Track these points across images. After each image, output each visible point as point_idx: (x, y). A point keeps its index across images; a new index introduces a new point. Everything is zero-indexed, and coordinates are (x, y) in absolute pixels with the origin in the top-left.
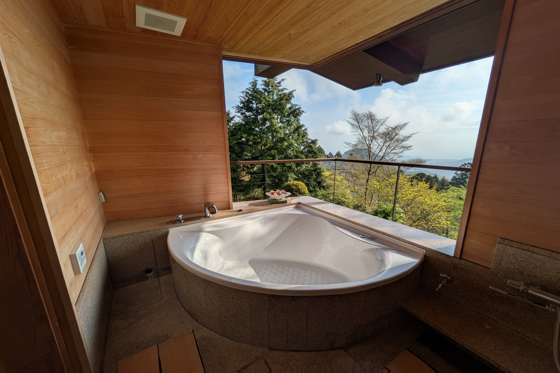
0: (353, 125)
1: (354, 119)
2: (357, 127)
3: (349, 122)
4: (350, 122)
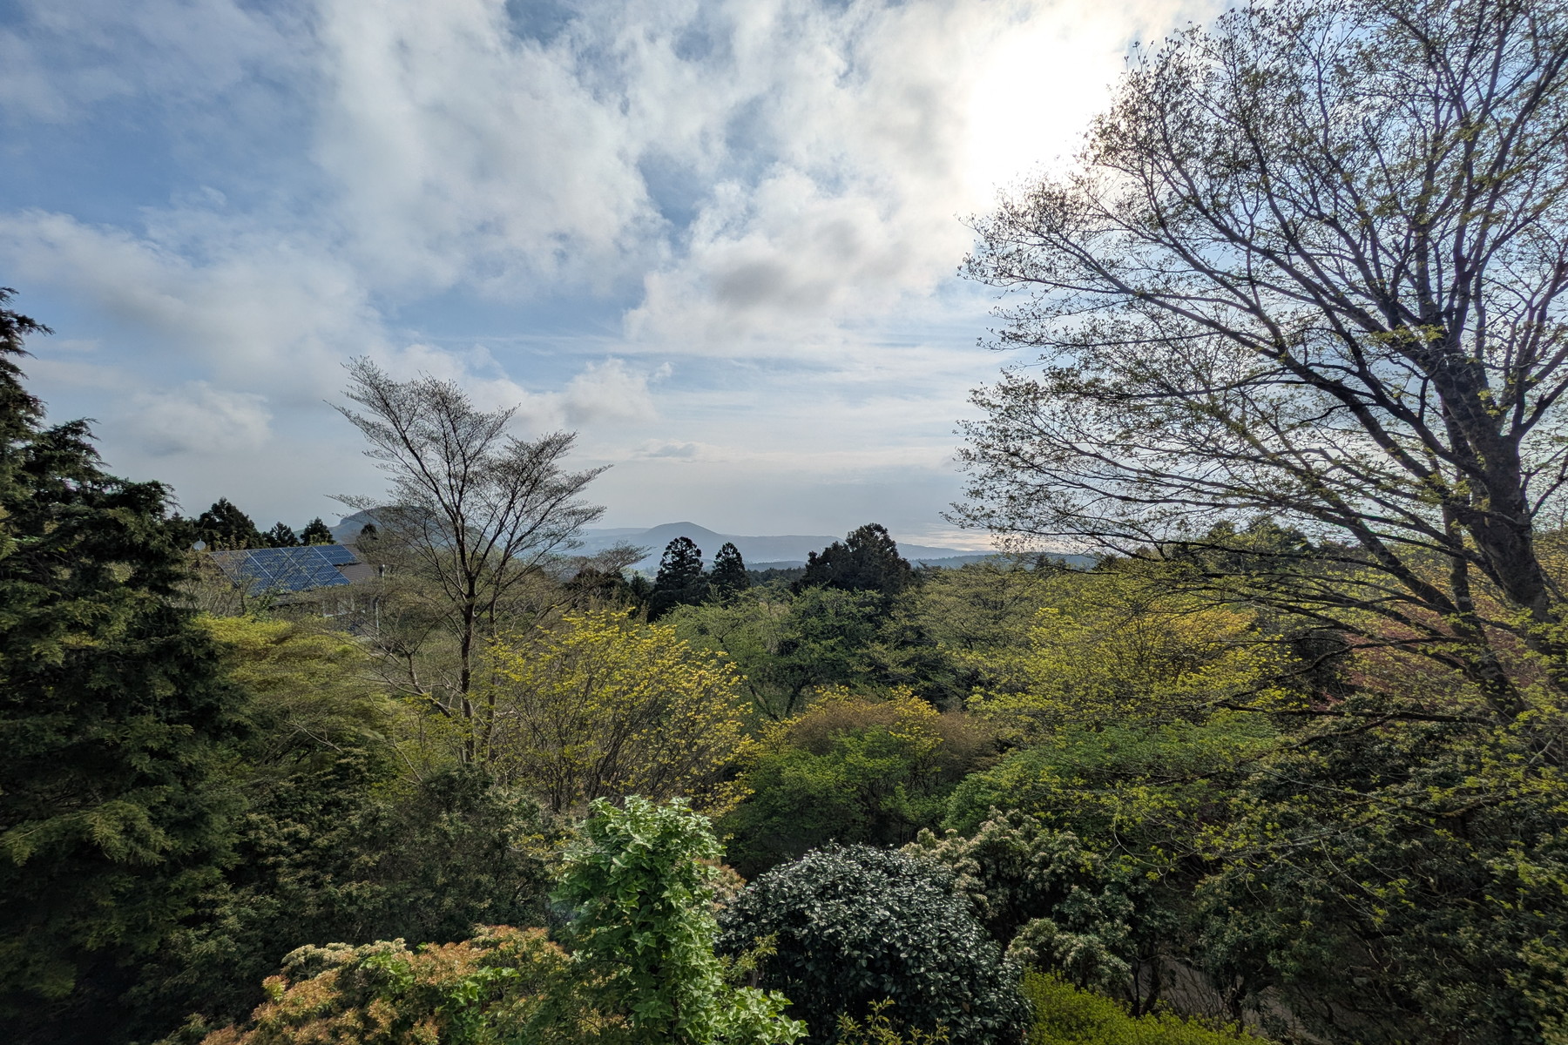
0: (369, 428)
1: (372, 404)
2: (389, 436)
3: (347, 415)
4: (353, 415)
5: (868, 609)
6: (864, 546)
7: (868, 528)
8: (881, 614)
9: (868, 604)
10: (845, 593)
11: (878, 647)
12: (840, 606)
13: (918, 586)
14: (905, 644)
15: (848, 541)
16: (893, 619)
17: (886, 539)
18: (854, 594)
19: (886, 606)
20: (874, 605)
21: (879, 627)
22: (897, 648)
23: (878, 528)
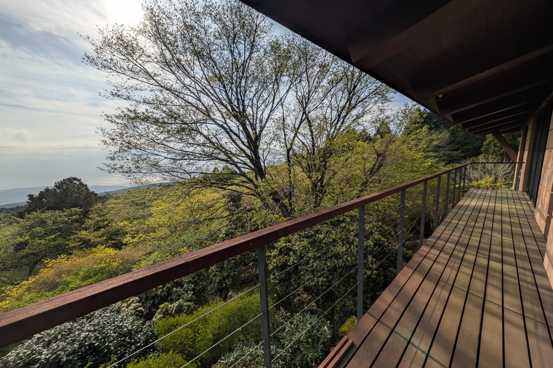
5: (74, 217)
6: (67, 188)
7: (69, 179)
8: (83, 218)
9: (75, 215)
10: (57, 212)
11: (84, 232)
12: (56, 219)
13: (103, 202)
14: (99, 228)
15: (56, 186)
16: (91, 219)
17: (81, 184)
18: (63, 211)
19: (85, 214)
20: (78, 214)
21: (83, 224)
22: (94, 231)
23: (75, 179)
